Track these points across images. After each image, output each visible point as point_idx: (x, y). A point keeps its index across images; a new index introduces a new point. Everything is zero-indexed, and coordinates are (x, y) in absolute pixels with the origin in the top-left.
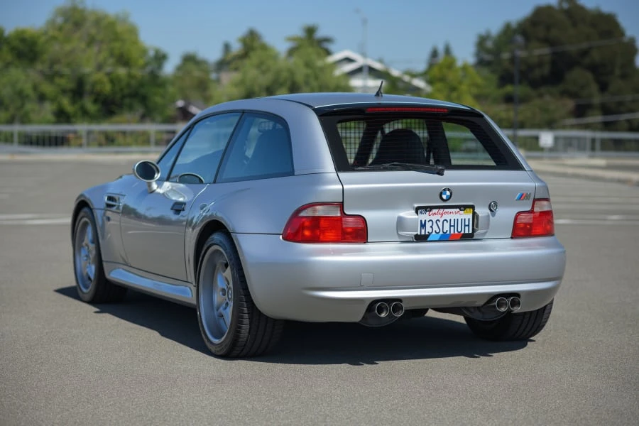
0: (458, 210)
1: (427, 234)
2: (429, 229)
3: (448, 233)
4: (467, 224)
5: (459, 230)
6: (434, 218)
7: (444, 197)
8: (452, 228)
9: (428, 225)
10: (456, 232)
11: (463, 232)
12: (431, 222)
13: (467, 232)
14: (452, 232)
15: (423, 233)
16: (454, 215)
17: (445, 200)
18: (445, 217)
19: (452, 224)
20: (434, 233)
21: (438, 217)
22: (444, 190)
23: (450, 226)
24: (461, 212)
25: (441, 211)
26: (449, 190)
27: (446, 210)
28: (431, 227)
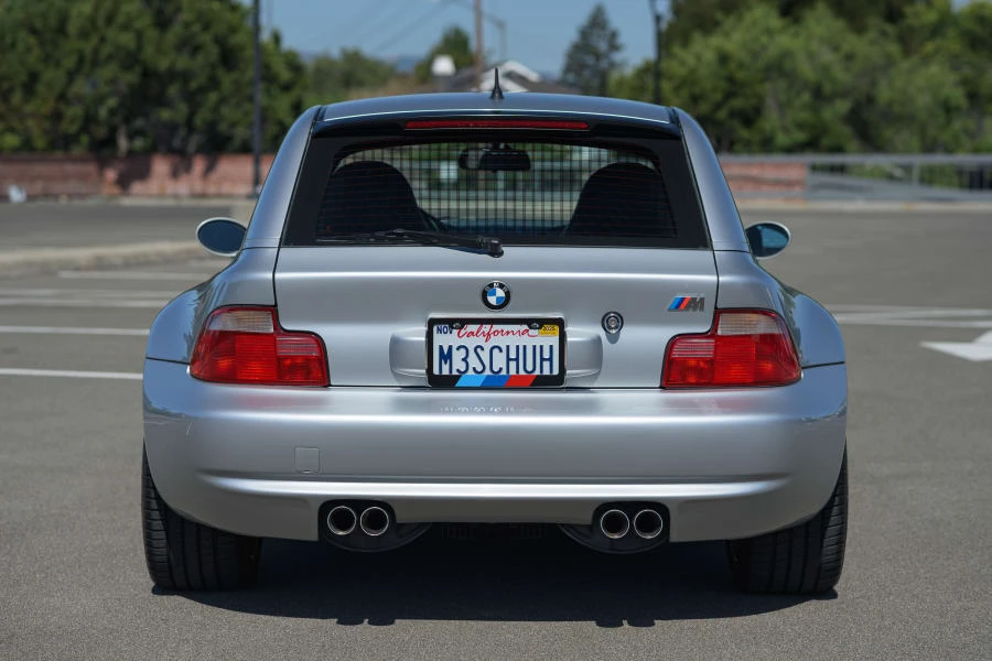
0: (525, 327)
1: (455, 373)
2: (458, 365)
3: (504, 373)
4: (546, 356)
5: (530, 368)
6: (471, 343)
7: (492, 300)
8: (513, 365)
9: (458, 356)
10: (522, 372)
11: (537, 372)
12: (463, 350)
13: (546, 372)
14: (513, 372)
15: (446, 371)
16: (514, 338)
17: (497, 306)
18: (494, 341)
19: (513, 356)
20: (471, 372)
21: (480, 341)
22: (491, 286)
23: (509, 360)
24: (532, 332)
25: (486, 328)
26: (501, 286)
27: (496, 327)
28: (464, 360)
